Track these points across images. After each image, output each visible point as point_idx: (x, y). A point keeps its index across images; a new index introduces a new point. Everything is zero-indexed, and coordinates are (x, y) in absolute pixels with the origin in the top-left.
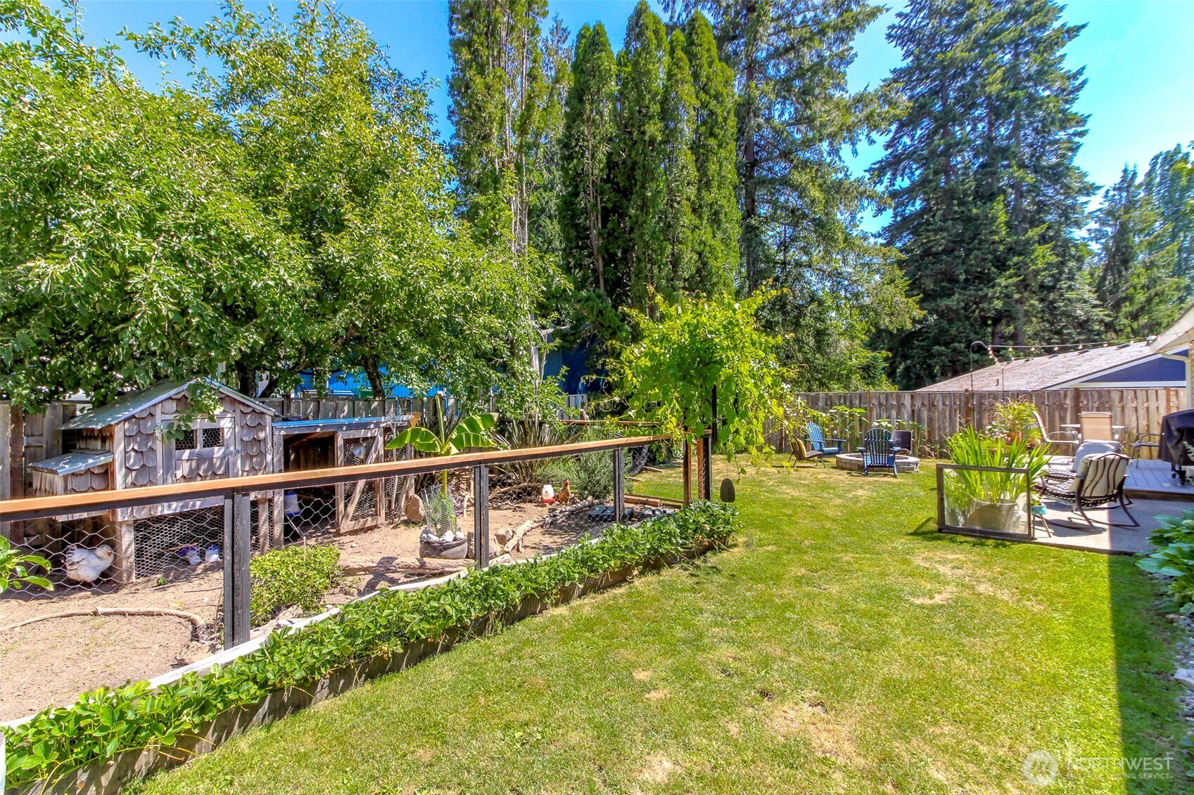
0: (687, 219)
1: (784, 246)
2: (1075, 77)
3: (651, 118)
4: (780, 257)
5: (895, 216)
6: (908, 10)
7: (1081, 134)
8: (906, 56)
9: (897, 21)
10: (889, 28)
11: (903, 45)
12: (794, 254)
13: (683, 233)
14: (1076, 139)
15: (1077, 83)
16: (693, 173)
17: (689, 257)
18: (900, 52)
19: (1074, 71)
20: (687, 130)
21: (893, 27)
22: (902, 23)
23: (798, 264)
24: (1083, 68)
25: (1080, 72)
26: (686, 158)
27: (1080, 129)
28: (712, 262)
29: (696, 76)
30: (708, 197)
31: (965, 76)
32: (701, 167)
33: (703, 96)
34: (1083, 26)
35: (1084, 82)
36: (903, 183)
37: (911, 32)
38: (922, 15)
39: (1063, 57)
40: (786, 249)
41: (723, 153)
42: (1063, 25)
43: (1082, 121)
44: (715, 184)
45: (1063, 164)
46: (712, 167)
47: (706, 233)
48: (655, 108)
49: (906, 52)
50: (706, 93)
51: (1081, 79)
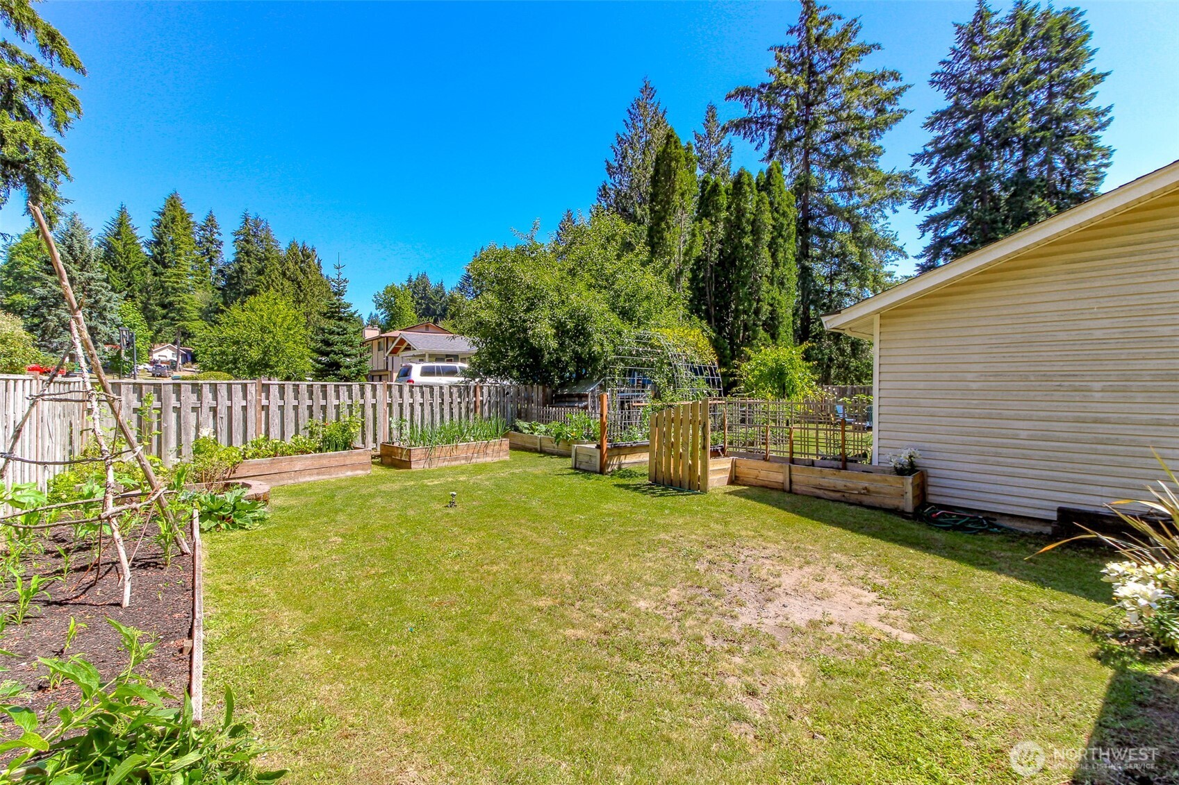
0: (765, 286)
1: (831, 279)
2: (1103, 114)
3: (746, 233)
4: (827, 288)
5: (935, 236)
6: (950, 58)
7: (1106, 166)
8: (949, 98)
9: (940, 68)
10: (933, 74)
11: (946, 87)
12: (839, 286)
13: (763, 294)
14: (1103, 169)
15: (1104, 119)
16: (770, 261)
17: (766, 308)
18: (942, 94)
19: (1103, 108)
20: (767, 238)
21: (936, 74)
22: (945, 69)
23: (840, 293)
24: (1111, 107)
25: (1108, 109)
26: (765, 253)
27: (1105, 161)
28: (779, 311)
29: (771, 203)
30: (777, 273)
31: (1002, 113)
32: (774, 256)
33: (776, 215)
34: (1107, 74)
35: (1110, 120)
36: (943, 207)
37: (954, 76)
38: (964, 61)
39: (1094, 94)
40: (832, 283)
41: (787, 245)
42: (1093, 70)
43: (1107, 153)
44: (782, 264)
45: (1088, 192)
46: (780, 255)
47: (776, 293)
48: (749, 228)
49: (949, 93)
50: (778, 212)
51: (1109, 115)
